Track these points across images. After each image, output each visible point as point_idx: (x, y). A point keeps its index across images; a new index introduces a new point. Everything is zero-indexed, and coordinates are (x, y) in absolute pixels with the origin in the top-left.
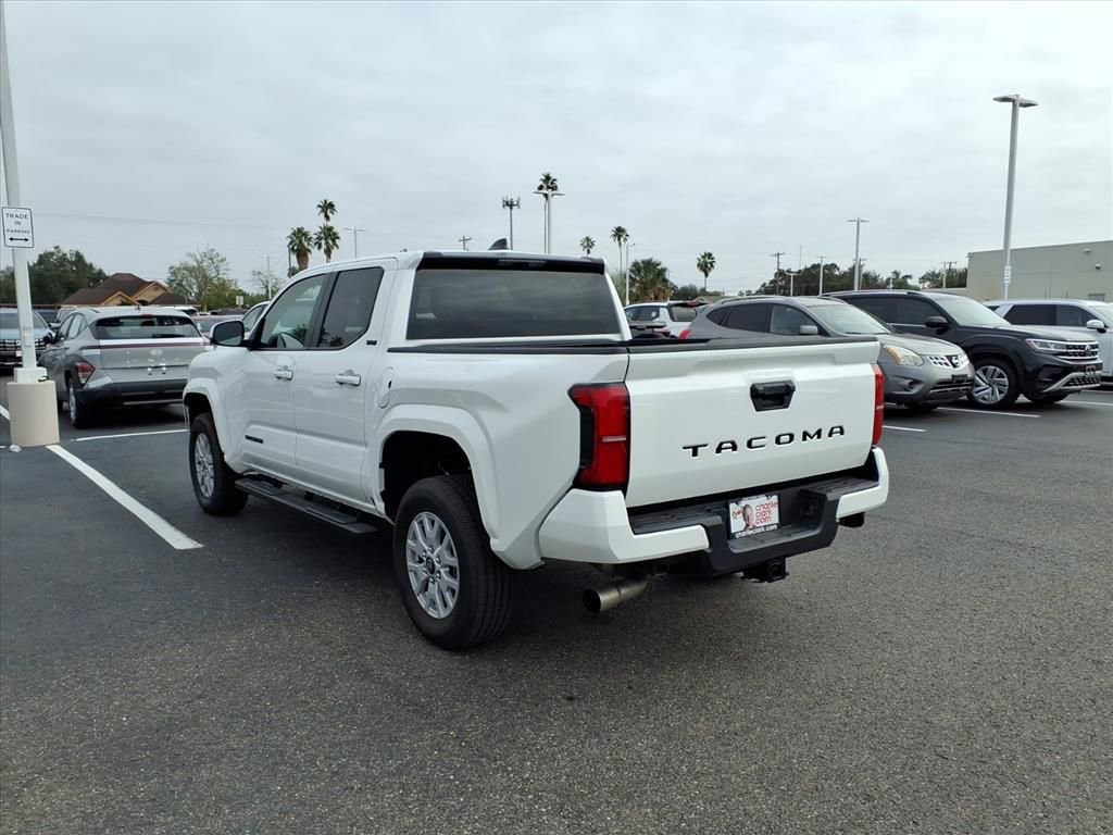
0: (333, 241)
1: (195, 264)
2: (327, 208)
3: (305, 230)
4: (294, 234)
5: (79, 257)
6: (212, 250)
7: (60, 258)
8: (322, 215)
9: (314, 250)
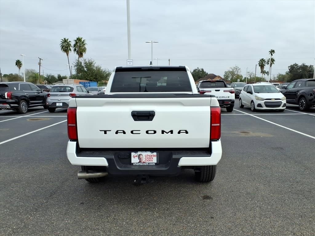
0: (273, 62)
1: (232, 70)
2: (272, 52)
3: (264, 59)
4: (260, 60)
5: (203, 70)
6: (237, 66)
7: (198, 70)
8: (270, 54)
9: (266, 65)
